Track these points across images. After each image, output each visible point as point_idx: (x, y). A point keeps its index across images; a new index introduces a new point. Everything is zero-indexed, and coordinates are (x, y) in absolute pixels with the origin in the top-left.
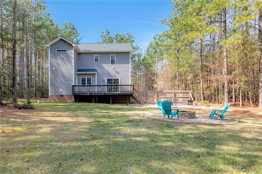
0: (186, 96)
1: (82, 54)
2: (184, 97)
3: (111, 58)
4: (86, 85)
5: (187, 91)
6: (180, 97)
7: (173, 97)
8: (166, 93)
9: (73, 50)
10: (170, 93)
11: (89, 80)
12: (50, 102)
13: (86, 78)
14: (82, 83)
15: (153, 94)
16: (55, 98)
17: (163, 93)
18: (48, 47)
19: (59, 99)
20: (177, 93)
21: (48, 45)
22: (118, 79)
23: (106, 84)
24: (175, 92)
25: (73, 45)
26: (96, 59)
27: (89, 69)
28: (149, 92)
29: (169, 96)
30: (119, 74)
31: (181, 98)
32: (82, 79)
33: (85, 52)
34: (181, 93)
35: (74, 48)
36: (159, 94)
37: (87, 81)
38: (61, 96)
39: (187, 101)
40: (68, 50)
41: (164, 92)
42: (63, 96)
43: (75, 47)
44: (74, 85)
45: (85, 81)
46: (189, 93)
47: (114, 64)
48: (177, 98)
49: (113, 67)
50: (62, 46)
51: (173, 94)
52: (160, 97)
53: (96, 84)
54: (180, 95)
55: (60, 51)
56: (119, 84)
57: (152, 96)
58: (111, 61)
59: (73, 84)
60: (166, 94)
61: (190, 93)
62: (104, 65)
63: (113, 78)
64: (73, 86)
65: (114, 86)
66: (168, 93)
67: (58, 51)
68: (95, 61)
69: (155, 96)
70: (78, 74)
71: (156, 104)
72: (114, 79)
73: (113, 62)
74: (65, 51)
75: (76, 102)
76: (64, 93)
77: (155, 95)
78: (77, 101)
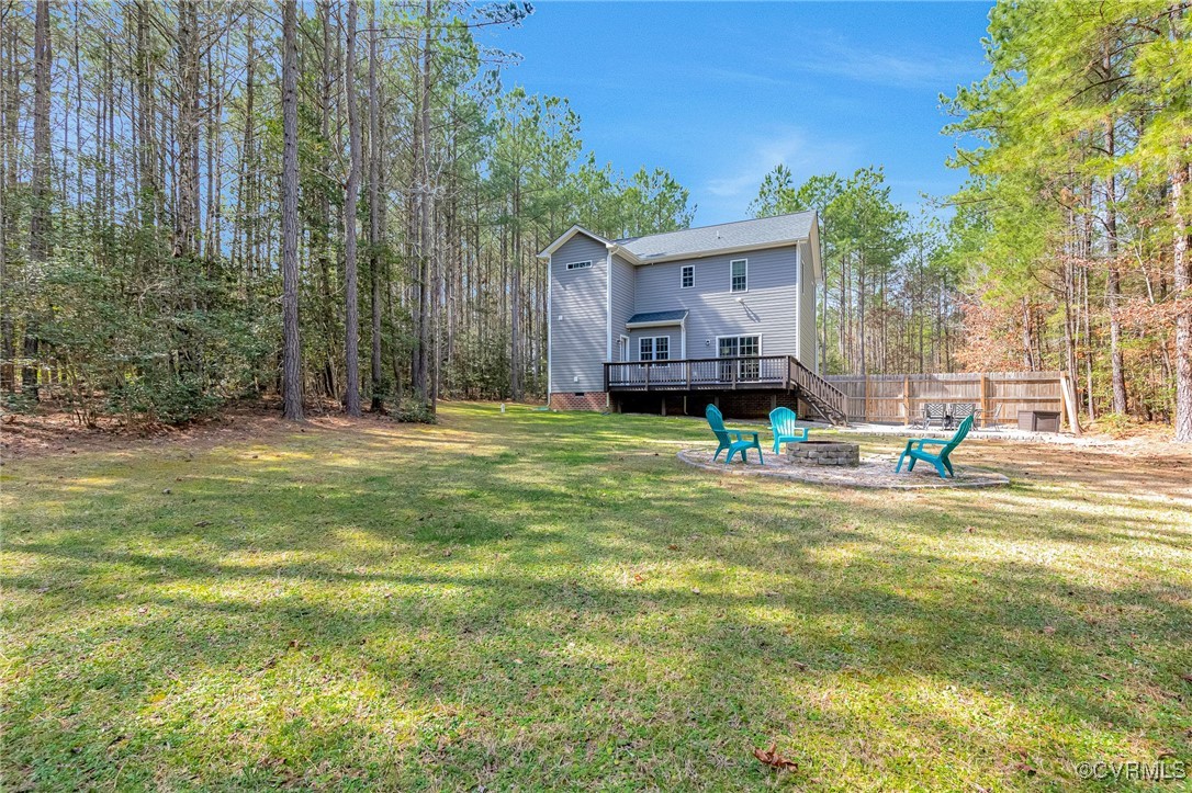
0: (1045, 394)
1: (644, 269)
2: (1032, 398)
3: (734, 271)
4: (654, 359)
5: (1049, 375)
6: (1011, 397)
7: (978, 400)
8: (948, 383)
9: (609, 258)
10: (966, 382)
11: (662, 345)
12: (550, 411)
13: (654, 339)
14: (643, 355)
15: (894, 387)
16: (562, 399)
17: (934, 385)
18: (546, 260)
19: (571, 402)
20: (999, 382)
21: (546, 254)
22: (756, 339)
23: (717, 356)
24: (986, 380)
25: (608, 245)
26: (685, 280)
27: (664, 313)
28: (877, 379)
29: (960, 396)
30: (759, 320)
31: (1018, 401)
32: (642, 344)
33: (653, 262)
34: (1018, 382)
35: (610, 254)
36: (917, 389)
37: (658, 348)
38: (578, 394)
39: (1030, 416)
40: (595, 263)
41: (938, 381)
42: (582, 394)
43: (613, 250)
44: (611, 362)
45: (651, 350)
46: (1059, 381)
47: (744, 288)
48: (999, 401)
49: (739, 299)
50: (582, 253)
51: (981, 387)
52: (922, 397)
53: (683, 358)
54: (1013, 391)
55: (577, 266)
56: (760, 355)
57: (891, 395)
58: (734, 282)
59: (609, 360)
60: (947, 386)
61: (1063, 380)
62: (705, 296)
63: (739, 336)
64: (607, 365)
65: (742, 360)
66: (956, 383)
67: (570, 267)
68: (685, 285)
69: (901, 396)
70: (632, 329)
71: (903, 424)
72: (742, 340)
73: (739, 283)
74: (589, 264)
75: (615, 411)
76: (585, 386)
77: (900, 392)
78: (620, 410)
